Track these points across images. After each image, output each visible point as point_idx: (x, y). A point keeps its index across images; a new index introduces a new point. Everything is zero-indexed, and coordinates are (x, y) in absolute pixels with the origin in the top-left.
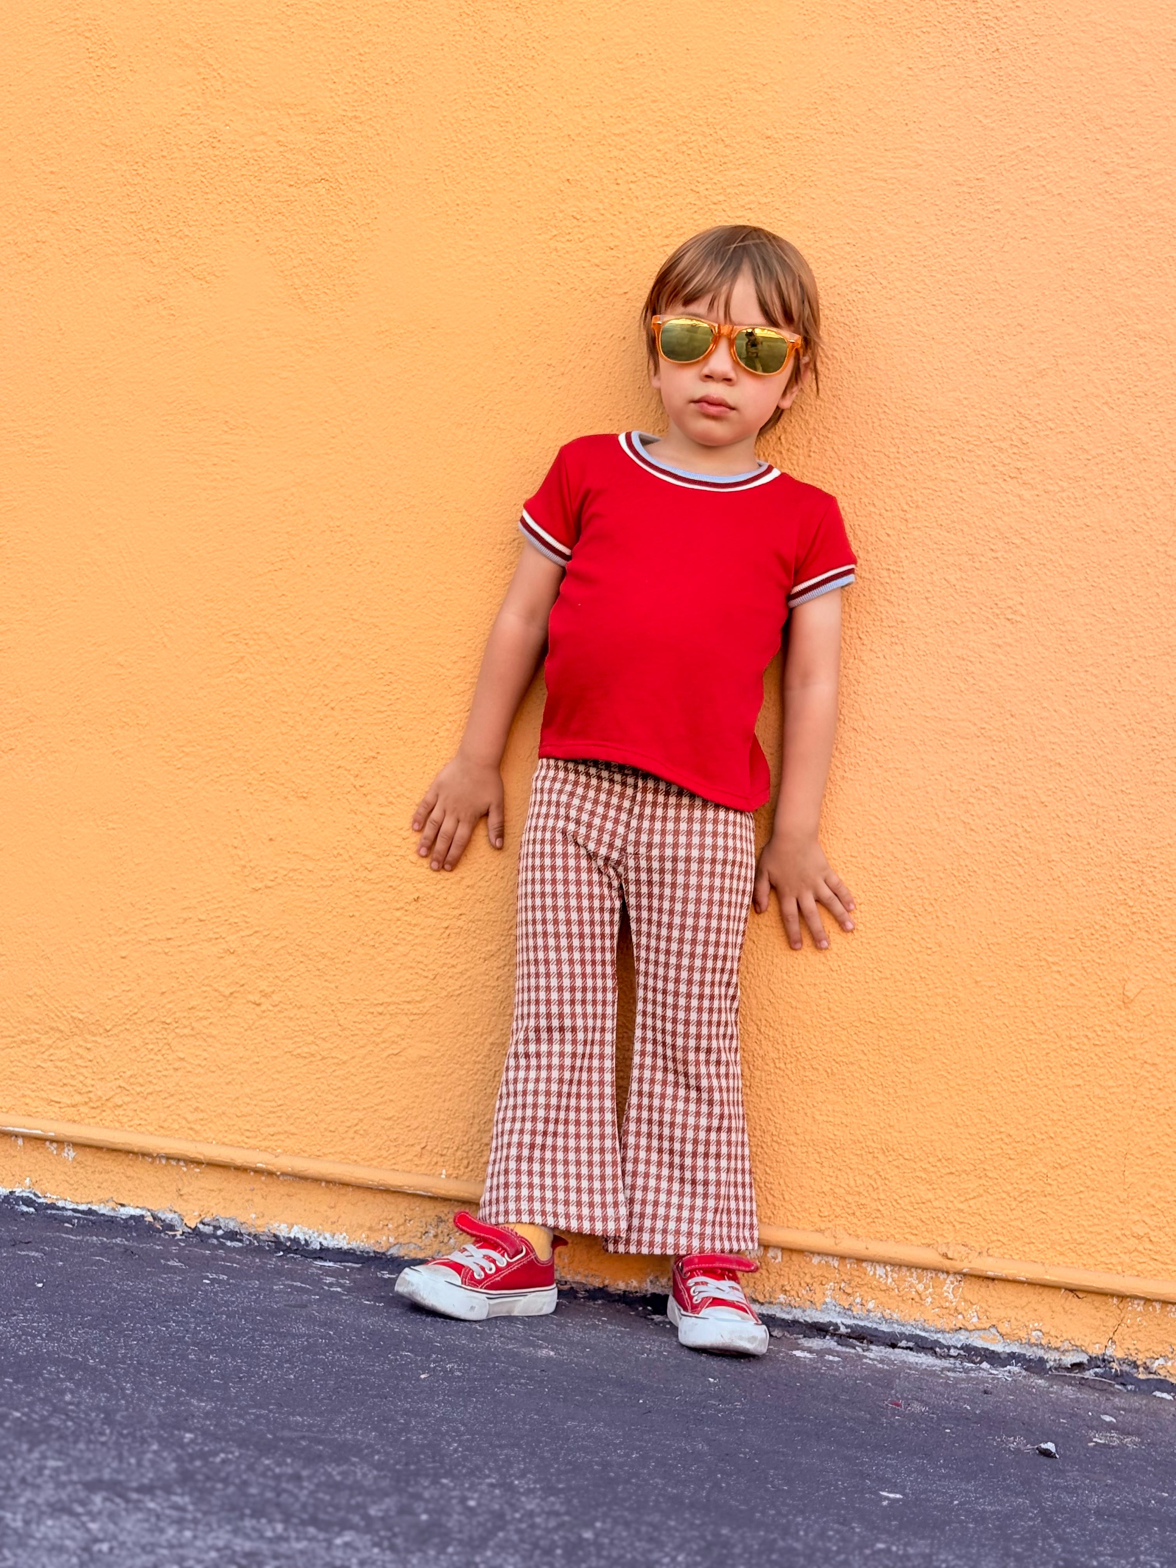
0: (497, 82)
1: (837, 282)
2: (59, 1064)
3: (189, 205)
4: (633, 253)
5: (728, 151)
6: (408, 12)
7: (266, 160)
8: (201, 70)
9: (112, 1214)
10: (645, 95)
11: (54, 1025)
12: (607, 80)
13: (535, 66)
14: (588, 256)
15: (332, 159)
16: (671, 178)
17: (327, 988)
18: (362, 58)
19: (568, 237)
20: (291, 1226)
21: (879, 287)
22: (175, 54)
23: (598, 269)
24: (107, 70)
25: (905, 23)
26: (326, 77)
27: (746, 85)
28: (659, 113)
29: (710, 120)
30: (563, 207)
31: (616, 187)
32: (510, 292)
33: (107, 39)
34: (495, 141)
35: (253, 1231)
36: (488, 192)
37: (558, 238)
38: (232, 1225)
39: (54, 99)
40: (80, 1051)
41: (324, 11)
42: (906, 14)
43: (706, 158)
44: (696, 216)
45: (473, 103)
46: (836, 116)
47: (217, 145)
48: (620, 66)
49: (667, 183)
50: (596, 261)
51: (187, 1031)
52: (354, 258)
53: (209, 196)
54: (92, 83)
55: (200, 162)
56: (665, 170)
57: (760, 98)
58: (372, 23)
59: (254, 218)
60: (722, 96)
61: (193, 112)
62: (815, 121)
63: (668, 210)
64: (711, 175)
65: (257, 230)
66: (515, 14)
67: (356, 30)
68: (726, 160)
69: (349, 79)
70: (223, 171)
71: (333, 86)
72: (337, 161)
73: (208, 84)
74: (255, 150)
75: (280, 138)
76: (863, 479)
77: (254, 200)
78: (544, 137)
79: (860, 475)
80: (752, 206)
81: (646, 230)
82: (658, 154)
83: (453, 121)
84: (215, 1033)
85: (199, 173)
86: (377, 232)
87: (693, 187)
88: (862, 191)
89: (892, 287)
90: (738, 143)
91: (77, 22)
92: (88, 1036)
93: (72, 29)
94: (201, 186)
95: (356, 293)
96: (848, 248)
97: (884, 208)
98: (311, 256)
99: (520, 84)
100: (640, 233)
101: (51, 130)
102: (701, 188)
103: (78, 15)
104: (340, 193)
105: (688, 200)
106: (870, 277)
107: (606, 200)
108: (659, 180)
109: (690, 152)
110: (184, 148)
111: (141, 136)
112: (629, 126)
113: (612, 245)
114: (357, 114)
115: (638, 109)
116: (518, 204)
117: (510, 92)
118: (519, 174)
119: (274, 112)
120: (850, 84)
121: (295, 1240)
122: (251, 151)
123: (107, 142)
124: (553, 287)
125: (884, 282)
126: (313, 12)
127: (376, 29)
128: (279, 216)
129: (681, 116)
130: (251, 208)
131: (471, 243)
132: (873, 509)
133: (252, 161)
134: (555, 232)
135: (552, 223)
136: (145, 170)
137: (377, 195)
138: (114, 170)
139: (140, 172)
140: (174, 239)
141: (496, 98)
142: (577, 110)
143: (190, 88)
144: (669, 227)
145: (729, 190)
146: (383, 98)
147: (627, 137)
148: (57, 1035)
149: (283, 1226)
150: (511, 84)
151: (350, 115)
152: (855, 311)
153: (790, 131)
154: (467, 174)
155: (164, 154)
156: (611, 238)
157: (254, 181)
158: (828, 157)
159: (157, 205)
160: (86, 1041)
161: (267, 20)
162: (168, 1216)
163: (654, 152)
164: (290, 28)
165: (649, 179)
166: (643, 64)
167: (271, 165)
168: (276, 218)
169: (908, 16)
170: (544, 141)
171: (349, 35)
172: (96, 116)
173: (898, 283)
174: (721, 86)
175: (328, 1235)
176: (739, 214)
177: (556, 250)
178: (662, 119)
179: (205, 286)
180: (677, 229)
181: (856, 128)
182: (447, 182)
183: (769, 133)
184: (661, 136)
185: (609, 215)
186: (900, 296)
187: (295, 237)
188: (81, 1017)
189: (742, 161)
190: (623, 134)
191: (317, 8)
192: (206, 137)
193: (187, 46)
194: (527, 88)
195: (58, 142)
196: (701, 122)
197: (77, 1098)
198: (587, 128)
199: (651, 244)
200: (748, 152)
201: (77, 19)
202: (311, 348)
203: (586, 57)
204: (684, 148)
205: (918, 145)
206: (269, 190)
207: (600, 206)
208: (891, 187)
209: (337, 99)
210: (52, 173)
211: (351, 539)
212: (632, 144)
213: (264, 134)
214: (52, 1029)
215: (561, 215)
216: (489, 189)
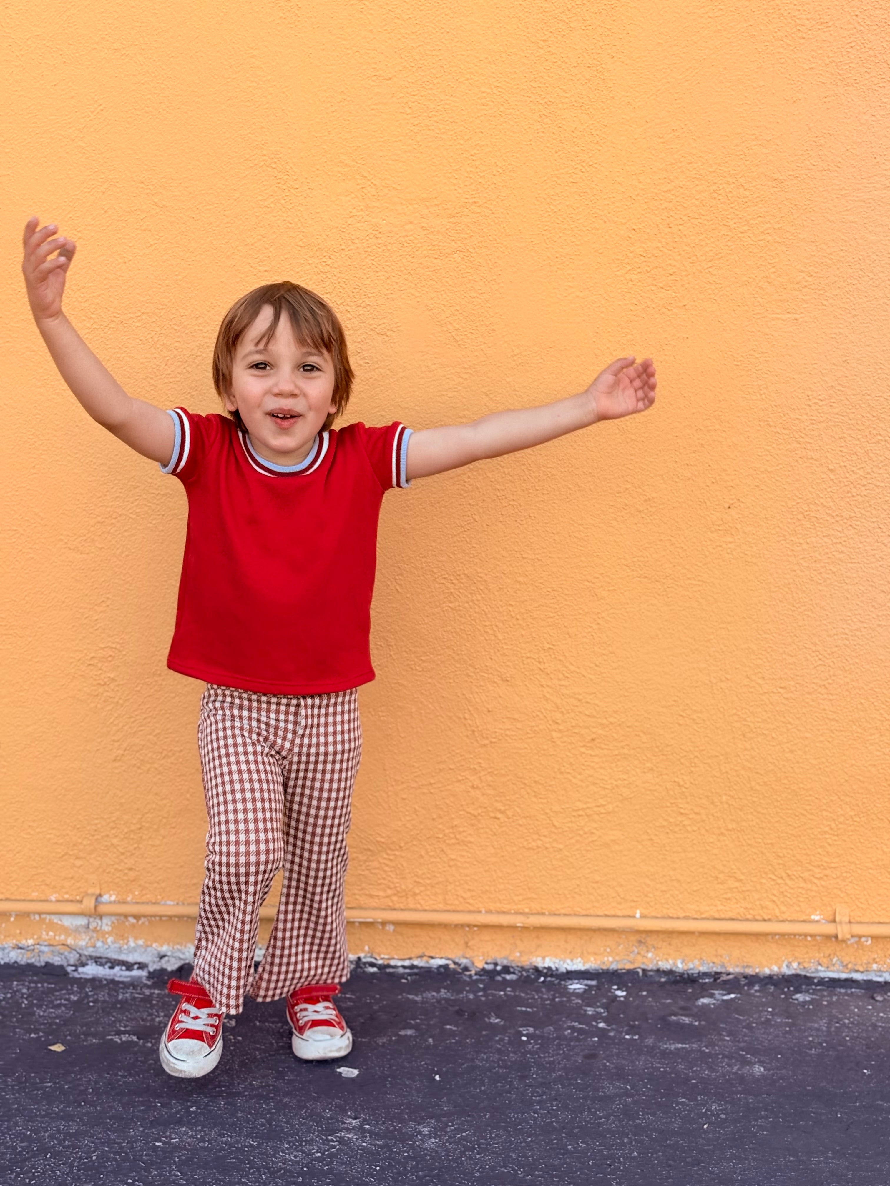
0: (573, 164)
1: (837, 279)
2: (374, 871)
3: (366, 282)
4: (686, 276)
5: (747, 193)
6: (502, 119)
7: (415, 241)
8: (359, 181)
9: (427, 965)
10: (682, 159)
11: (366, 847)
12: (653, 152)
13: (600, 148)
14: (654, 282)
15: (462, 236)
16: (708, 218)
17: (542, 803)
18: (474, 158)
19: (639, 270)
20: (544, 958)
21: (868, 279)
22: (339, 172)
23: (663, 290)
24: (292, 191)
25: (866, 82)
26: (450, 176)
27: (755, 143)
28: (694, 172)
29: (732, 172)
30: (632, 249)
31: (669, 230)
32: (602, 315)
33: (288, 167)
34: (578, 208)
35: (519, 964)
36: (577, 245)
37: (632, 272)
38: (505, 962)
39: (258, 217)
40: (386, 861)
41: (441, 126)
42: (866, 74)
43: (732, 200)
44: (729, 244)
45: (559, 182)
46: (823, 158)
47: (380, 236)
48: (662, 140)
49: (706, 222)
50: (661, 285)
51: (453, 841)
52: (488, 305)
53: (379, 274)
54: (283, 202)
55: (369, 250)
56: (703, 213)
57: (765, 151)
58: (477, 130)
59: (413, 286)
60: (738, 153)
61: (358, 214)
62: (808, 163)
63: (708, 242)
64: (738, 213)
65: (417, 294)
66: (580, 111)
67: (466, 138)
68: (746, 200)
69: (466, 175)
70: (387, 254)
71: (455, 181)
72: (466, 236)
73: (366, 191)
74: (407, 236)
75: (423, 225)
76: (871, 417)
77: (412, 272)
78: (613, 200)
79: (868, 415)
80: (769, 231)
81: (694, 258)
82: (697, 203)
83: (546, 197)
84: (472, 840)
85: (369, 258)
86: (502, 285)
87: (725, 222)
88: (848, 210)
89: (876, 278)
90: (754, 187)
91: (264, 158)
92: (389, 852)
93: (262, 163)
94: (373, 267)
95: (493, 330)
96: (842, 254)
97: (865, 221)
98: (458, 308)
99: (591, 163)
100: (690, 260)
101: (260, 240)
102: (731, 223)
103: (265, 152)
104: (472, 259)
105: (722, 233)
106: (860, 272)
107: (663, 240)
108: (700, 221)
109: (720, 197)
110: (357, 241)
111: (325, 237)
112: (673, 184)
113: (671, 272)
114: (476, 200)
115: (679, 170)
116: (600, 251)
117: (584, 170)
118: (598, 229)
119: (416, 206)
120: (831, 132)
121: (549, 968)
122: (404, 237)
123: (300, 243)
124: (632, 308)
125: (871, 276)
126: (433, 128)
127: (481, 135)
128: (431, 282)
129: (711, 172)
130: (410, 278)
131: (570, 284)
132: (880, 438)
133: (406, 244)
134: (629, 268)
135: (626, 261)
136: (331, 261)
137: (498, 257)
138: (309, 264)
139: (329, 263)
140: (360, 308)
141: (575, 176)
142: (634, 177)
143: (353, 195)
144: (711, 254)
145: (751, 222)
146: (493, 186)
147: (673, 192)
148: (369, 853)
149: (539, 959)
150: (584, 164)
151: (471, 201)
152: (852, 298)
153: (791, 173)
154: (561, 235)
155: (343, 247)
156: (670, 267)
157: (410, 259)
158: (821, 189)
159: (344, 286)
160: (388, 854)
161: (401, 138)
162: (464, 961)
163: (694, 201)
164: (418, 142)
165: (693, 221)
166: (678, 137)
167: (419, 245)
168: (429, 283)
169: (868, 76)
170: (613, 203)
171: (462, 142)
172: (290, 226)
173: (881, 275)
174: (737, 145)
175: (569, 961)
176: (761, 238)
177: (631, 280)
178: (698, 176)
179: (387, 339)
180: (717, 254)
181: (839, 165)
182: (547, 241)
183: (776, 176)
184: (698, 188)
185: (666, 251)
186: (883, 284)
187: (444, 296)
188: (382, 840)
189: (758, 199)
190: (670, 191)
191: (436, 124)
192: (370, 231)
193: (346, 165)
194: (596, 166)
195: (266, 248)
196: (725, 174)
197: (389, 892)
198: (643, 189)
199: (699, 268)
200: (762, 192)
201: (264, 155)
202: (467, 373)
203: (636, 137)
204: (715, 195)
205: (885, 172)
206: (421, 263)
207: (659, 245)
208: (869, 205)
209: (460, 191)
210: (266, 271)
211: (514, 503)
212: (677, 197)
213: (411, 223)
214: (365, 850)
215: (631, 255)
216: (578, 243)
